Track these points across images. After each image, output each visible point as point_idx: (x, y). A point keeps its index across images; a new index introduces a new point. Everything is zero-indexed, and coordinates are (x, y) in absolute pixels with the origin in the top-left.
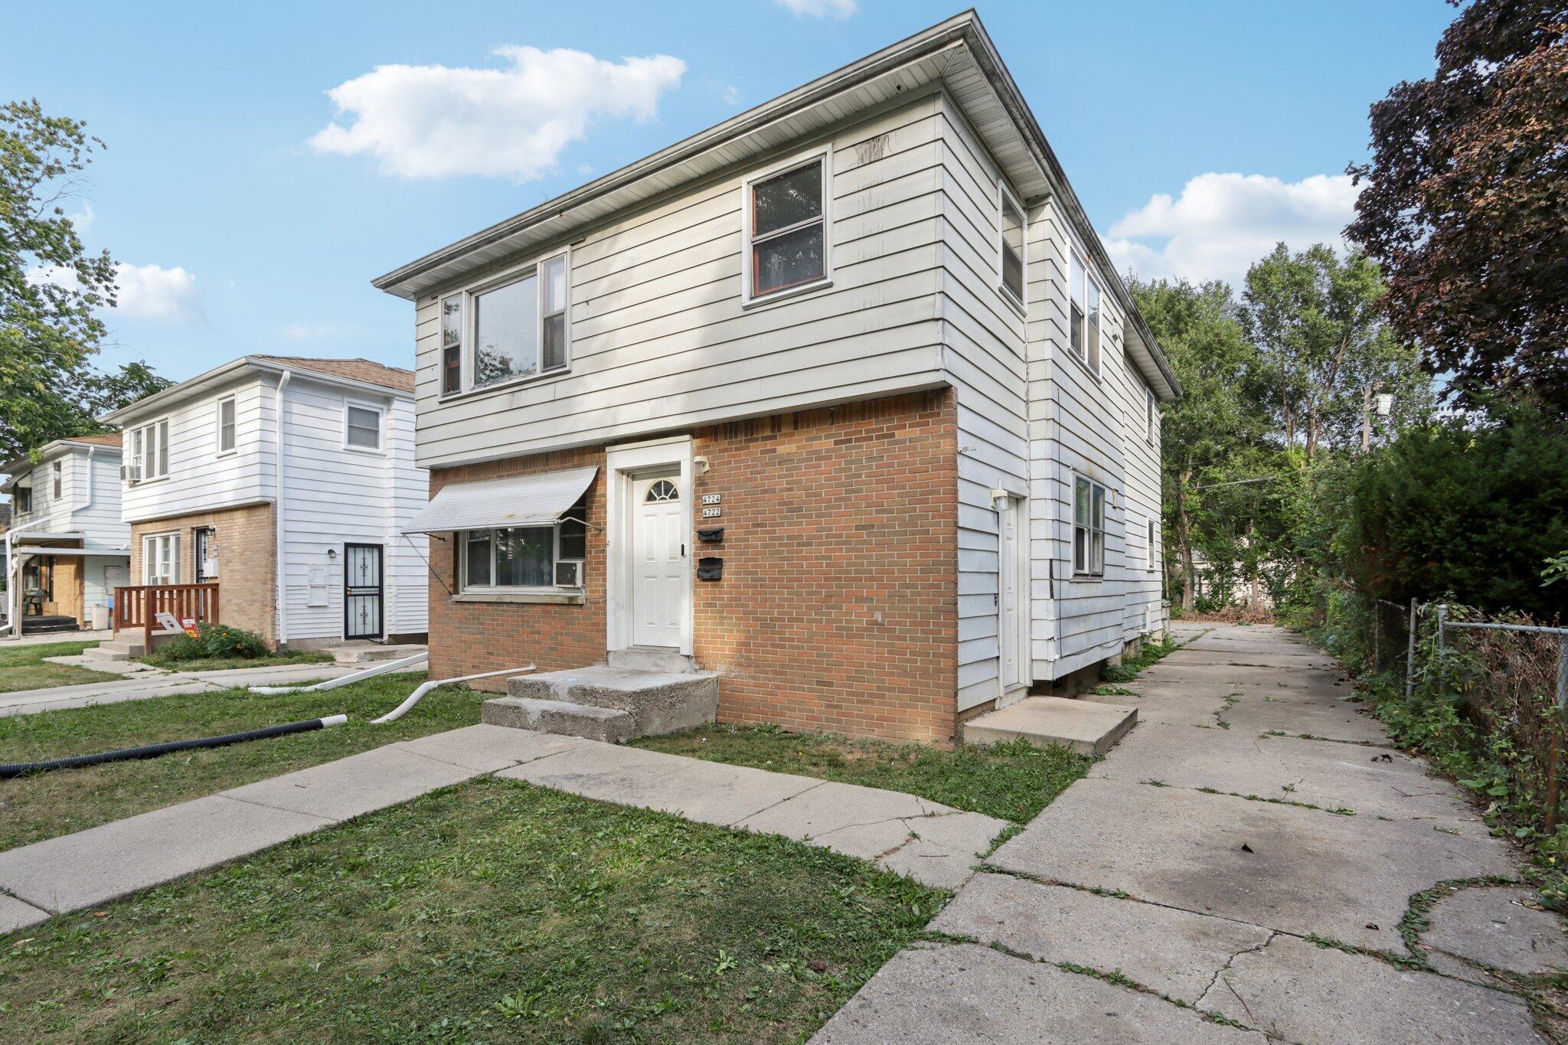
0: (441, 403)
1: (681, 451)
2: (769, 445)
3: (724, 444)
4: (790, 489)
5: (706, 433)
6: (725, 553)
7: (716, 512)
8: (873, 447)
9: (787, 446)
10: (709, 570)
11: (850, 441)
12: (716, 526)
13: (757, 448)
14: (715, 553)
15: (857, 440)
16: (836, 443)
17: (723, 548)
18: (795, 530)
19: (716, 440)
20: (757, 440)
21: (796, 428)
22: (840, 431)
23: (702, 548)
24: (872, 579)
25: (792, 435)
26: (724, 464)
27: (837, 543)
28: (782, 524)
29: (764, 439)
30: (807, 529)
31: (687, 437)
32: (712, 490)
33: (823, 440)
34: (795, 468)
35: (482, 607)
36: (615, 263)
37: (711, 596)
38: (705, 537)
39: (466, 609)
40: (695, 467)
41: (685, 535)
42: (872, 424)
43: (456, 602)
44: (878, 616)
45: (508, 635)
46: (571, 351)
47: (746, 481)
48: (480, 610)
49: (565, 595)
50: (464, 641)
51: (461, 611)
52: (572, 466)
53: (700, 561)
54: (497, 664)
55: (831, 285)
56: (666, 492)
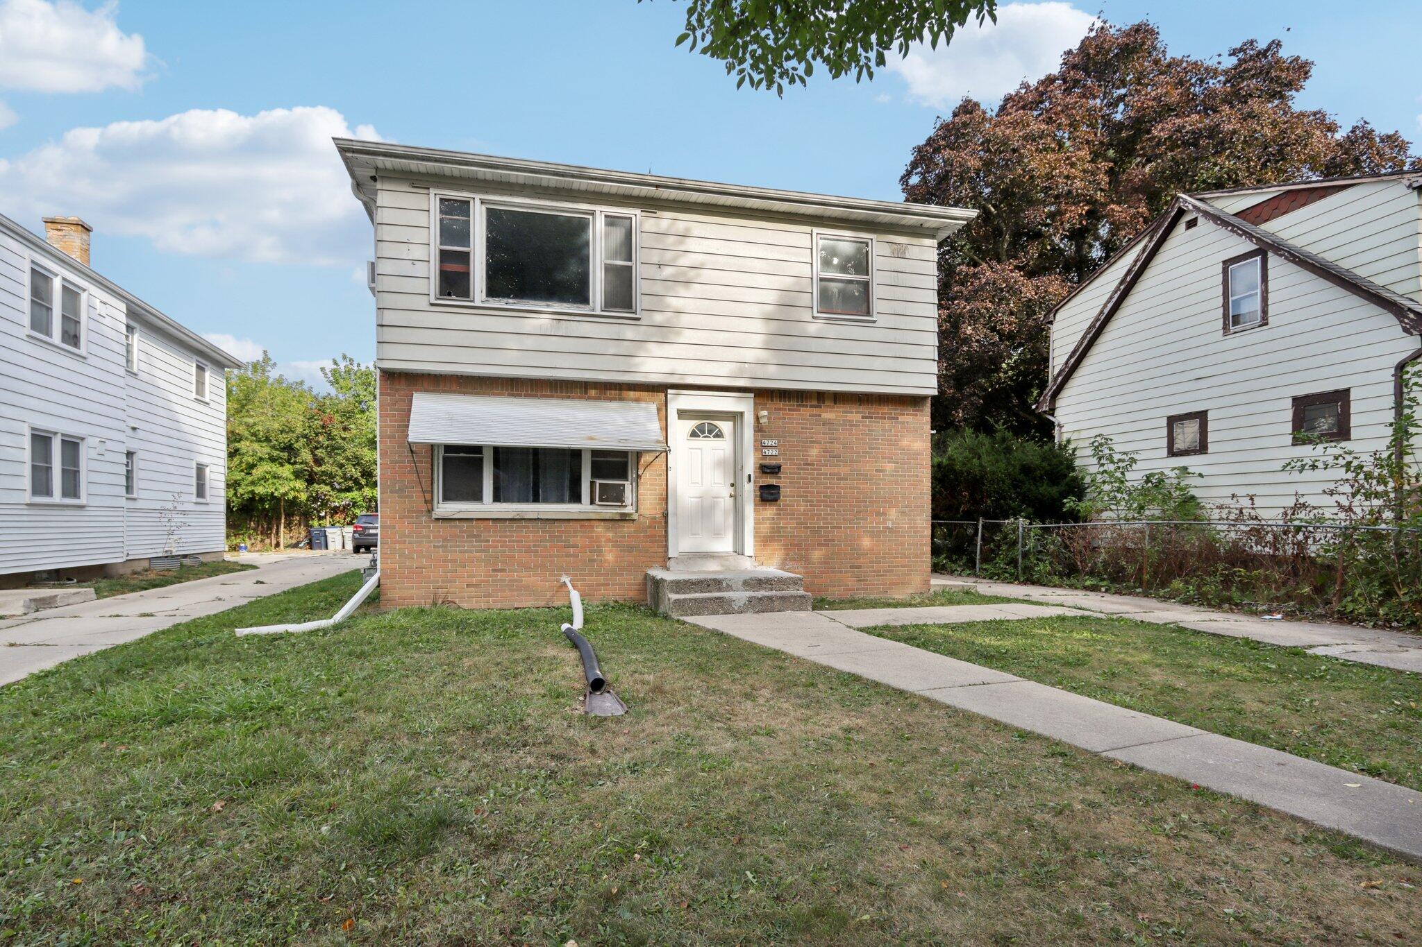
0: (432, 305)
1: (744, 405)
2: (816, 411)
3: (781, 404)
4: (832, 443)
5: (763, 395)
6: (782, 481)
7: (774, 452)
8: (887, 424)
9: (830, 414)
10: (768, 495)
11: (872, 417)
12: (774, 462)
13: (806, 412)
14: (771, 481)
15: (876, 418)
16: (863, 417)
17: (780, 478)
18: (836, 470)
19: (772, 401)
20: (807, 406)
21: (835, 403)
23: (761, 478)
24: (886, 502)
25: (833, 407)
26: (780, 419)
27: (863, 479)
28: (826, 465)
29: (811, 406)
30: (843, 470)
31: (752, 395)
32: (770, 437)
33: (855, 414)
34: (835, 429)
35: (486, 523)
36: (691, 244)
37: (770, 511)
38: (768, 469)
39: (456, 527)
40: (757, 419)
41: (750, 467)
42: (885, 409)
43: (437, 519)
44: (889, 524)
45: (528, 550)
46: (640, 302)
47: (798, 433)
48: (480, 527)
49: (611, 511)
50: (451, 561)
51: (446, 529)
52: (621, 399)
53: (761, 487)
54: (509, 581)
55: (874, 322)
56: (710, 432)
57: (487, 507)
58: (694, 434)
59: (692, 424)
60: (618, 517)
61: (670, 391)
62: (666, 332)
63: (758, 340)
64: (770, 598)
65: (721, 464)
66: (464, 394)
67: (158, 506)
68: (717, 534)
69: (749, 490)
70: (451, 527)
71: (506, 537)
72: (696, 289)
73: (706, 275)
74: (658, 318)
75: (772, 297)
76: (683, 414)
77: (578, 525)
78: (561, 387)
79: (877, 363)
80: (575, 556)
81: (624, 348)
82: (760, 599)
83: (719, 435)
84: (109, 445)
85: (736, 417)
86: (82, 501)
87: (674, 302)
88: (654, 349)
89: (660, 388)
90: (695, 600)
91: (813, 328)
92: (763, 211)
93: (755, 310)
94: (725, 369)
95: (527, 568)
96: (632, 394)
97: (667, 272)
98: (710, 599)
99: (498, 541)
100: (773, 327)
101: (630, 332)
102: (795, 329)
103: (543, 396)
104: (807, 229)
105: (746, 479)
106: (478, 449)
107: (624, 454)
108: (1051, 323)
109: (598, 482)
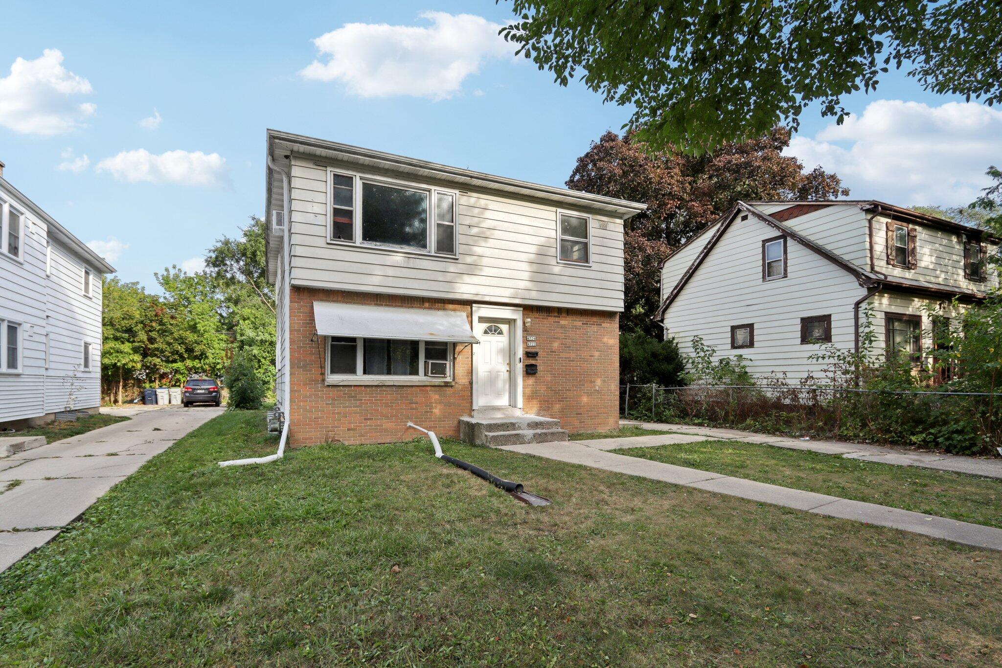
0: (328, 244)
1: (516, 315)
2: (557, 319)
3: (537, 315)
4: (566, 339)
5: (528, 309)
6: (538, 362)
7: (534, 344)
8: (595, 328)
9: (564, 321)
10: (530, 370)
11: (587, 324)
12: (533, 350)
13: (551, 320)
14: (532, 362)
15: (590, 324)
16: (583, 324)
17: (537, 360)
18: (567, 355)
19: (533, 313)
20: (552, 316)
21: (568, 315)
22: (585, 319)
23: (526, 360)
24: (595, 375)
25: (566, 317)
26: (537, 324)
27: (583, 361)
28: (563, 352)
29: (555, 316)
30: (573, 355)
31: (522, 309)
32: (531, 335)
33: (578, 322)
34: (568, 331)
35: (360, 388)
36: (488, 214)
37: (531, 381)
38: (530, 355)
39: (341, 391)
40: (524, 323)
41: (520, 353)
42: (595, 319)
43: (329, 386)
44: (597, 388)
45: (387, 406)
46: (459, 249)
47: (547, 332)
48: (356, 391)
49: (438, 381)
50: (338, 413)
51: (333, 392)
52: (444, 309)
53: (527, 365)
54: (375, 426)
55: (590, 267)
56: (495, 331)
57: (359, 377)
58: (486, 332)
59: (485, 326)
60: (443, 384)
61: (474, 305)
62: (473, 269)
63: (526, 275)
64: (545, 434)
65: (501, 351)
66: (346, 303)
67: (63, 374)
68: (499, 394)
69: (520, 367)
70: (337, 391)
71: (372, 397)
72: (491, 243)
73: (497, 234)
74: (469, 260)
75: (533, 249)
76: (482, 320)
77: (418, 389)
78: (408, 300)
79: (592, 292)
80: (416, 409)
81: (449, 277)
82: (540, 435)
83: (501, 333)
84: (37, 329)
85: (510, 322)
86: (19, 370)
87: (478, 250)
88: (467, 279)
89: (469, 303)
90: (504, 436)
91: (557, 269)
92: (514, 193)
93: (524, 257)
94: (508, 293)
95: (387, 417)
96: (451, 306)
97: (474, 231)
98: (512, 435)
99: (368, 400)
100: (535, 267)
101: (452, 268)
102: (546, 269)
103: (396, 306)
104: (554, 209)
105: (518, 360)
106: (353, 340)
107: (445, 344)
108: (662, 268)
109: (431, 362)
